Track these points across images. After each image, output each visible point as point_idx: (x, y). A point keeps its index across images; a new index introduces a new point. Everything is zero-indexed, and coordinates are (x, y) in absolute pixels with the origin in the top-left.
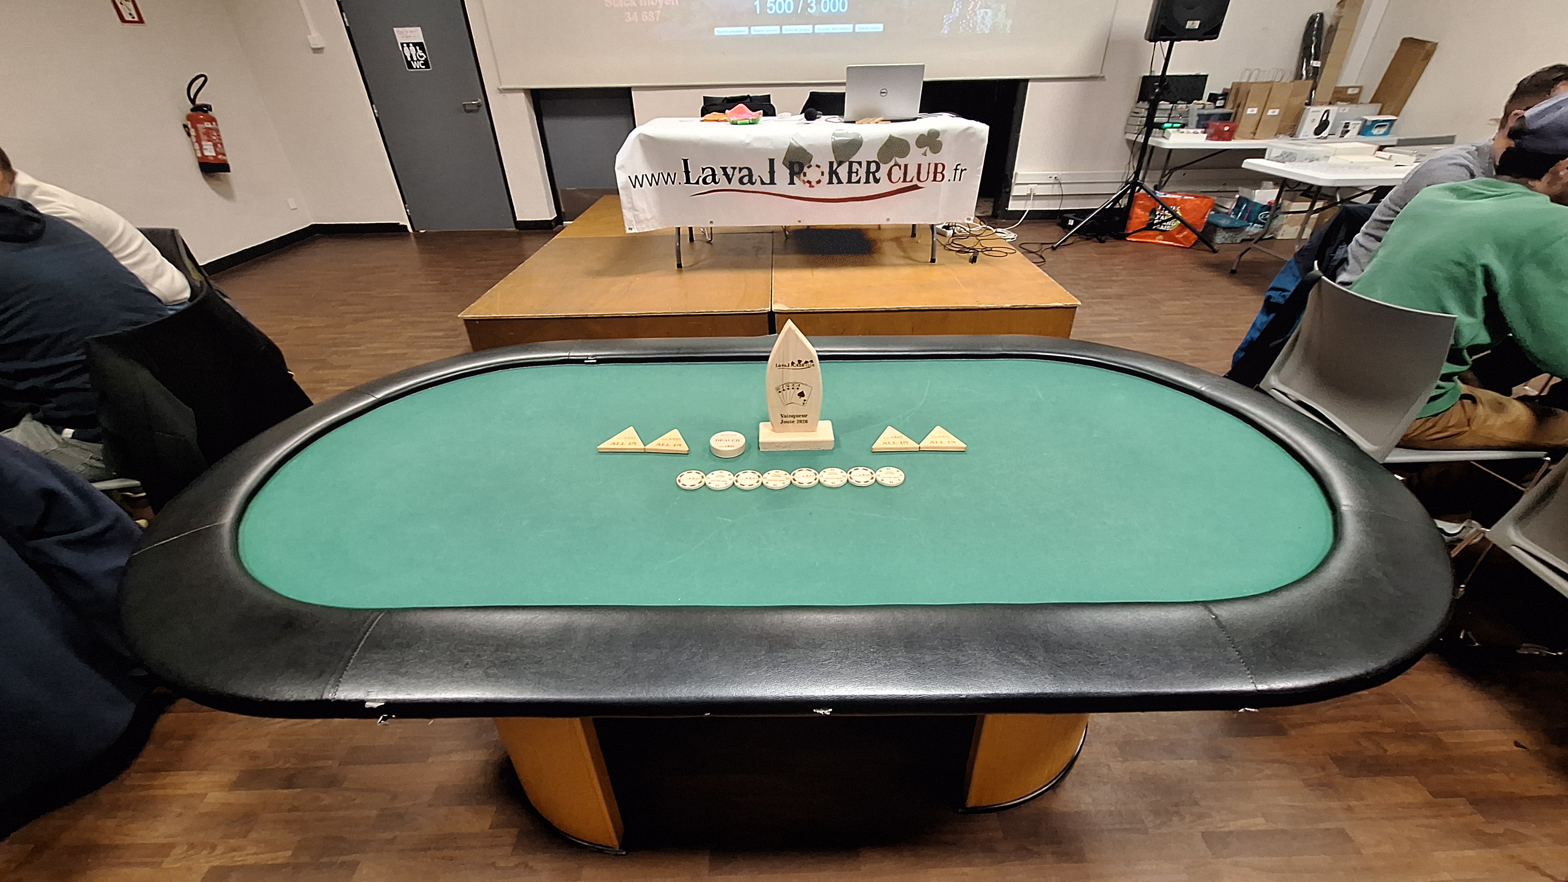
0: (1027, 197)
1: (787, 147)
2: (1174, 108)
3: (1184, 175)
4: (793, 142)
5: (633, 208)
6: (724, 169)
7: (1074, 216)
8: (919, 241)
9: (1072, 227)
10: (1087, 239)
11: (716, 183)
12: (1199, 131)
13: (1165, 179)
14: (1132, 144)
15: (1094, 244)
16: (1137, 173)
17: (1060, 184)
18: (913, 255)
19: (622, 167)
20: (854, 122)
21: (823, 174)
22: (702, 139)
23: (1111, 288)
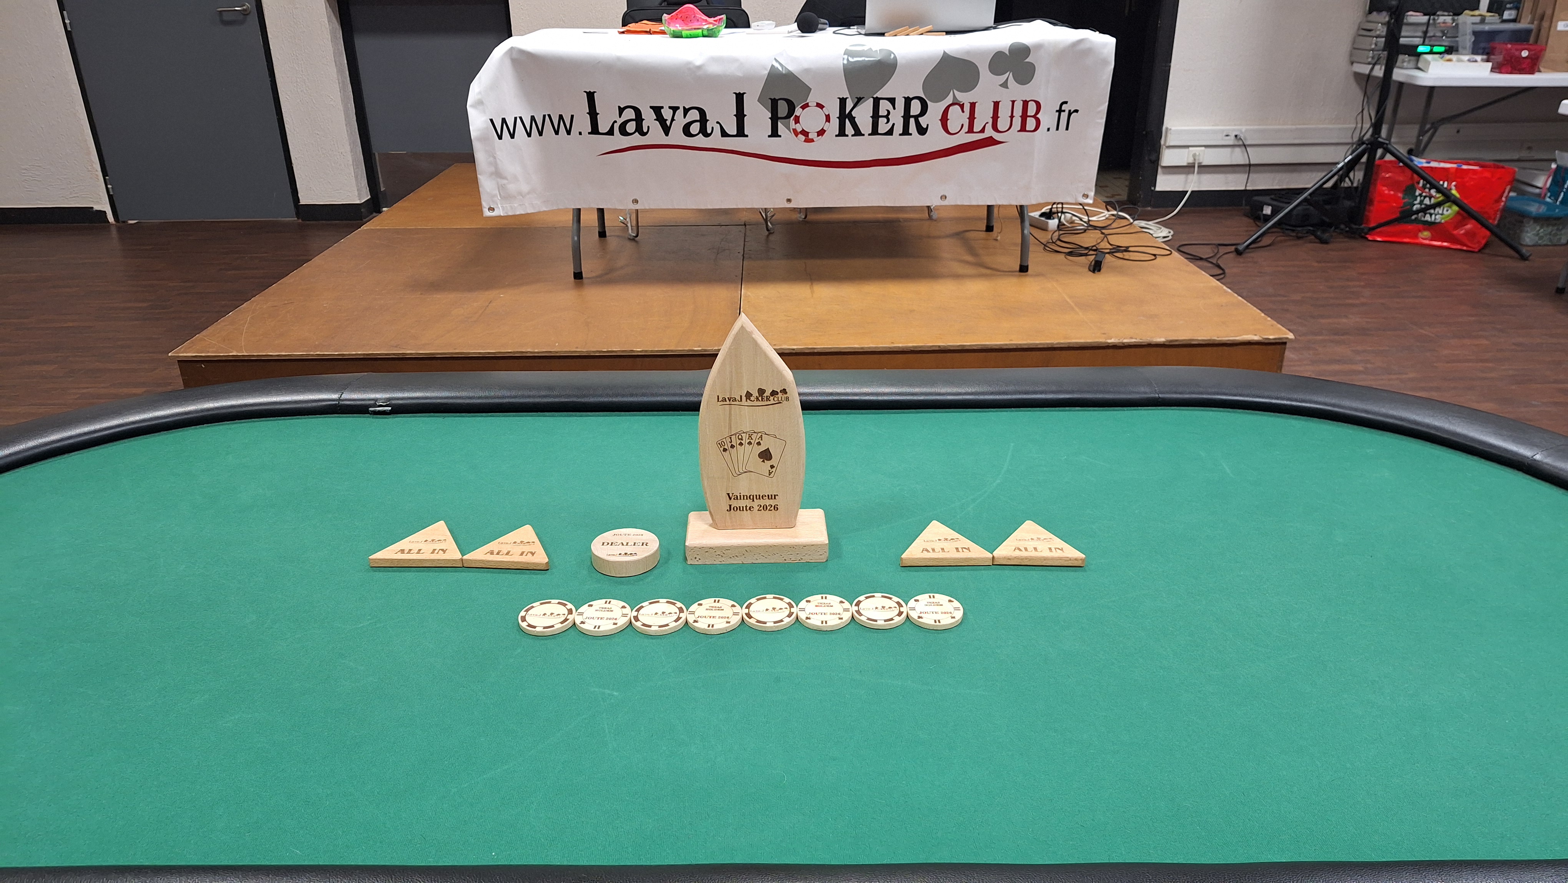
0: (1188, 169)
1: (766, 72)
2: (1431, 21)
3: (1458, 132)
4: (777, 65)
5: (497, 174)
6: (657, 110)
7: (1272, 199)
8: (999, 238)
9: (1267, 218)
10: (1299, 238)
11: (643, 134)
12: (1479, 58)
13: (1425, 139)
14: (1364, 80)
15: (1310, 245)
16: (1377, 127)
17: (1245, 146)
18: (987, 260)
19: (480, 103)
20: (883, 34)
21: (828, 118)
22: (619, 59)
23: (1346, 317)
